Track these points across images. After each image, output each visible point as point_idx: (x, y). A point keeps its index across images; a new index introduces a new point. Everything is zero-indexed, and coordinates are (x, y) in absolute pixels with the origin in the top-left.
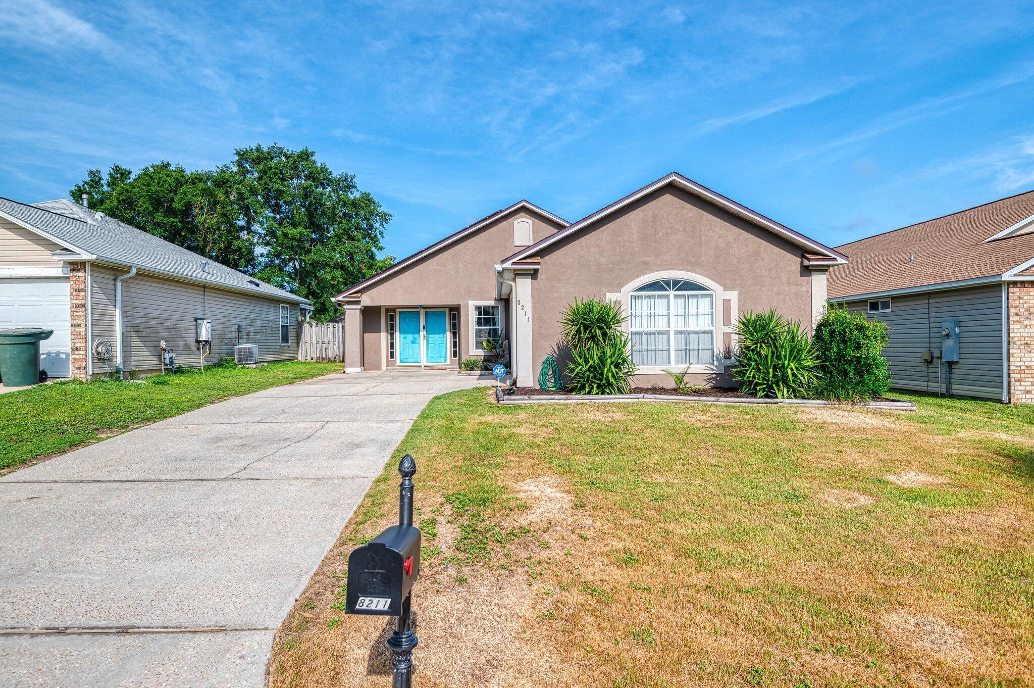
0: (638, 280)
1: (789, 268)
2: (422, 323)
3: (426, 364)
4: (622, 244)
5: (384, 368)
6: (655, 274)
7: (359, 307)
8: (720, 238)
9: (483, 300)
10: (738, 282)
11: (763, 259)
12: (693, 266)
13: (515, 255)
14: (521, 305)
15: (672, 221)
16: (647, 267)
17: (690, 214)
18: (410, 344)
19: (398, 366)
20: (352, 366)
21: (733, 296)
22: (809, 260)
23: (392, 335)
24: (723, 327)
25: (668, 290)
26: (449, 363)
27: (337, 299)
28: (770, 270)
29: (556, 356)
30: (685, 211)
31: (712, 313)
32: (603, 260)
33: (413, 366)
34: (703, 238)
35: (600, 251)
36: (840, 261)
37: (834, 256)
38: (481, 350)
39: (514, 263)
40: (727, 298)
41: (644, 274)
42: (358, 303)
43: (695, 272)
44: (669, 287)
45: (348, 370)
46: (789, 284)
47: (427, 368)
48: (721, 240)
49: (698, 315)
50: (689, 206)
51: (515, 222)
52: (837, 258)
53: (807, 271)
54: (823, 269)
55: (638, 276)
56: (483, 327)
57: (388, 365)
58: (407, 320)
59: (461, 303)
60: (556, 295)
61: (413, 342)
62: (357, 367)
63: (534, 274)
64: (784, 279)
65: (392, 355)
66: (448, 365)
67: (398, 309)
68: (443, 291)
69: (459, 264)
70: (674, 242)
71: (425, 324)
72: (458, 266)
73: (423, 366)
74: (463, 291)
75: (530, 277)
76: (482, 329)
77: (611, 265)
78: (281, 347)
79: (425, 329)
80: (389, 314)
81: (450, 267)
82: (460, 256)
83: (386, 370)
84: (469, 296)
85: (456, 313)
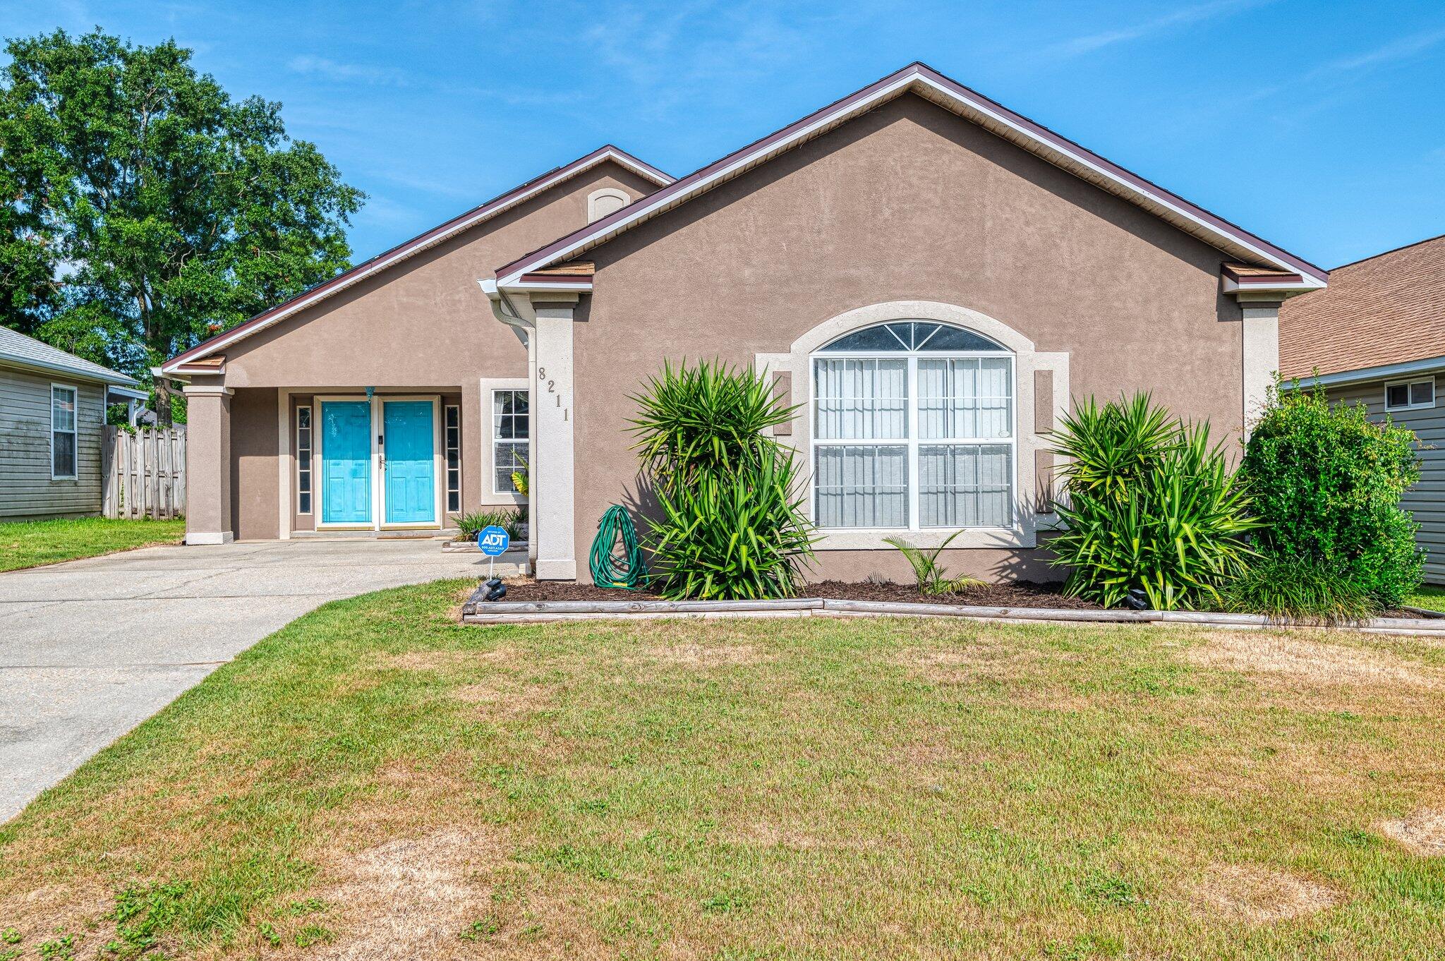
0: (831, 322)
1: (1191, 299)
2: (377, 429)
3: (384, 524)
4: (794, 234)
5: (285, 534)
6: (873, 307)
7: (220, 389)
8: (1027, 223)
9: (514, 375)
10: (1072, 331)
11: (1129, 276)
12: (967, 291)
13: (529, 256)
14: (546, 381)
15: (915, 181)
16: (853, 293)
17: (958, 166)
18: (348, 482)
19: (320, 530)
21: (1059, 363)
22: (1236, 279)
23: (305, 459)
24: (1033, 438)
25: (903, 348)
26: (438, 522)
27: (166, 370)
28: (1146, 302)
29: (633, 508)
30: (946, 158)
31: (1009, 402)
32: (747, 272)
33: (355, 529)
34: (989, 224)
35: (740, 250)
36: (1309, 281)
37: (1295, 271)
38: (509, 493)
39: (527, 277)
40: (1044, 367)
41: (847, 308)
42: (217, 379)
43: (970, 305)
44: (908, 341)
45: (191, 537)
46: (1190, 335)
47: (386, 534)
48: (1030, 230)
49: (975, 409)
50: (954, 147)
51: (591, 197)
52: (1303, 274)
53: (1232, 306)
54: (1270, 302)
55: (831, 315)
56: (514, 440)
57: (294, 527)
58: (341, 423)
59: (464, 383)
60: (633, 357)
61: (355, 474)
62: (214, 530)
63: (580, 305)
64: (1180, 326)
65: (305, 504)
66: (437, 528)
67: (318, 397)
68: (421, 355)
69: (458, 292)
70: (920, 233)
71: (382, 433)
72: (457, 297)
73: (377, 529)
74: (467, 353)
75: (571, 311)
76: (511, 444)
77: (766, 287)
78: (53, 483)
79: (383, 446)
80: (298, 407)
81: (438, 299)
82: (461, 272)
83: (291, 538)
84: (481, 367)
85: (458, 406)
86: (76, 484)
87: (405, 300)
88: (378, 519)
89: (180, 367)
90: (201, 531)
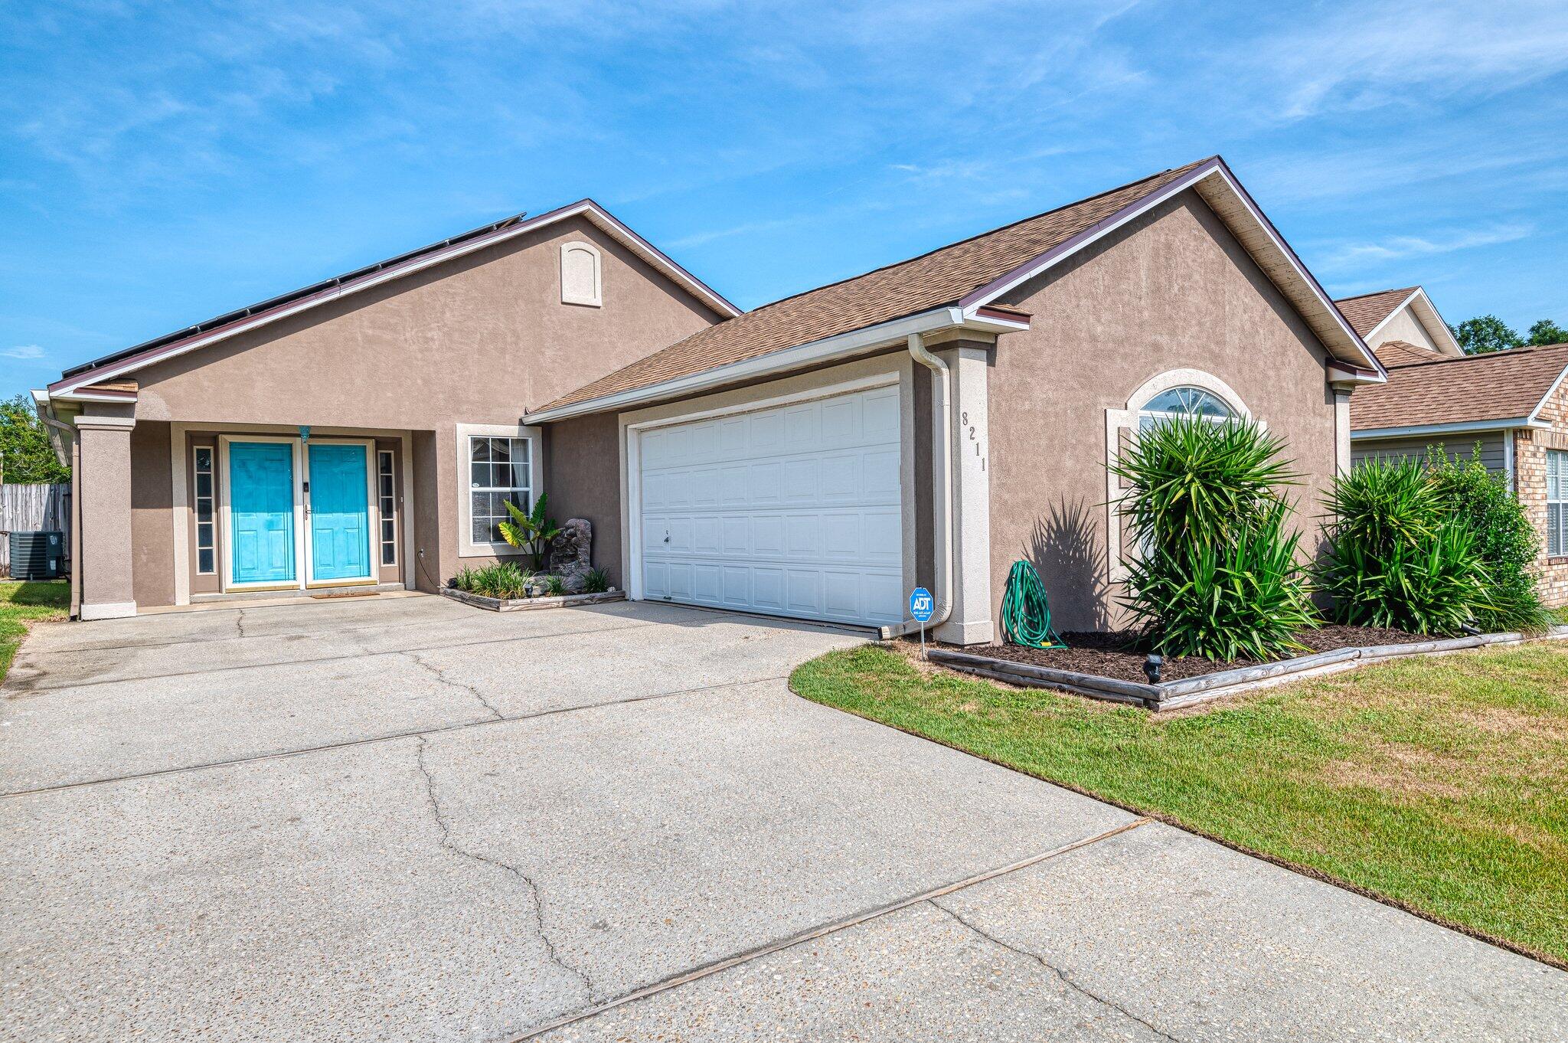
0: (1150, 383)
1: (1314, 385)
2: (301, 473)
3: (311, 582)
4: (1126, 297)
5: (182, 598)
6: (1172, 373)
7: (129, 421)
8: (1245, 312)
9: (491, 422)
11: (1289, 363)
13: (980, 288)
14: (968, 427)
15: (1190, 263)
16: (1158, 357)
18: (262, 532)
19: (229, 591)
20: (105, 597)
23: (205, 511)
26: (375, 576)
27: (53, 394)
28: (1296, 384)
29: (1029, 563)
32: (1099, 329)
33: (275, 589)
34: (1227, 308)
35: (1094, 307)
36: (1381, 377)
37: (1376, 369)
38: (491, 545)
39: (982, 311)
42: (125, 409)
43: (1219, 377)
45: (87, 611)
46: (1314, 412)
47: (315, 593)
48: (1246, 317)
50: (1209, 238)
51: (564, 249)
52: (1379, 371)
53: (1333, 391)
54: (1349, 391)
55: (1149, 376)
56: (491, 489)
57: (193, 590)
58: (252, 467)
59: (437, 427)
61: (270, 526)
62: (124, 599)
64: (1310, 405)
65: (206, 561)
66: (374, 583)
68: (389, 394)
69: (431, 330)
70: (1193, 310)
71: (307, 479)
72: (429, 335)
73: (303, 587)
74: (441, 396)
75: (984, 354)
76: (489, 493)
77: (1111, 345)
79: (308, 495)
81: (408, 335)
82: (434, 308)
83: (191, 603)
84: (457, 412)
85: (392, 452)
87: (370, 332)
88: (305, 575)
89: (76, 391)
90: (103, 602)
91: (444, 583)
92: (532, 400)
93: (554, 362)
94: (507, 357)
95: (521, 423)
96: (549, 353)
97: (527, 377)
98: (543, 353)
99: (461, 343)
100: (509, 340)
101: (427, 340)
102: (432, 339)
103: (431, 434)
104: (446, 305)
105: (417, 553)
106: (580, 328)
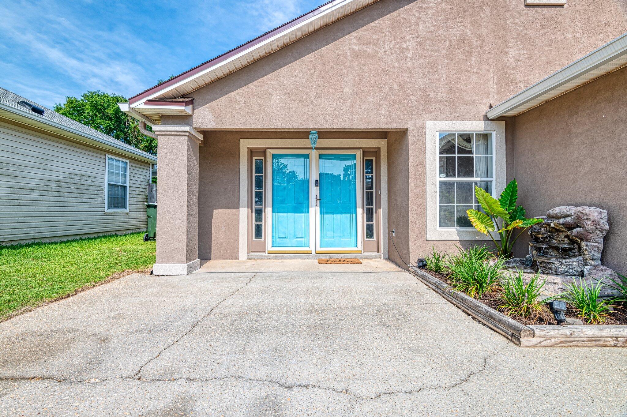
2: (314, 175)
3: (319, 249)
5: (243, 255)
7: (187, 128)
9: (457, 118)
19: (270, 252)
20: (169, 259)
26: (360, 247)
27: (132, 106)
33: (297, 253)
42: (184, 119)
45: (158, 268)
47: (321, 257)
56: (456, 179)
57: (250, 250)
59: (410, 125)
62: (180, 261)
65: (259, 232)
66: (359, 252)
67: (269, 150)
68: (371, 99)
69: (408, 40)
71: (318, 178)
72: (405, 46)
73: (313, 252)
74: (413, 98)
76: (454, 183)
78: (105, 213)
79: (318, 188)
80: (254, 158)
81: (387, 47)
82: (409, 23)
83: (248, 259)
84: (428, 111)
85: (374, 159)
86: (127, 214)
87: (357, 48)
88: (314, 245)
89: (146, 103)
90: (167, 262)
91: (413, 261)
92: (496, 97)
93: (517, 60)
94: (473, 59)
95: (486, 118)
96: (512, 53)
97: (491, 75)
98: (507, 53)
99: (432, 50)
100: (475, 44)
101: (402, 50)
102: (408, 49)
103: (404, 133)
104: (419, 18)
105: (390, 232)
106: (543, 27)
